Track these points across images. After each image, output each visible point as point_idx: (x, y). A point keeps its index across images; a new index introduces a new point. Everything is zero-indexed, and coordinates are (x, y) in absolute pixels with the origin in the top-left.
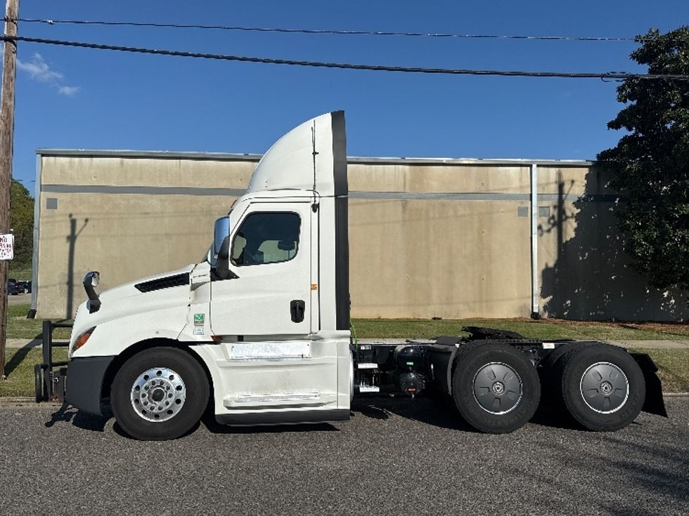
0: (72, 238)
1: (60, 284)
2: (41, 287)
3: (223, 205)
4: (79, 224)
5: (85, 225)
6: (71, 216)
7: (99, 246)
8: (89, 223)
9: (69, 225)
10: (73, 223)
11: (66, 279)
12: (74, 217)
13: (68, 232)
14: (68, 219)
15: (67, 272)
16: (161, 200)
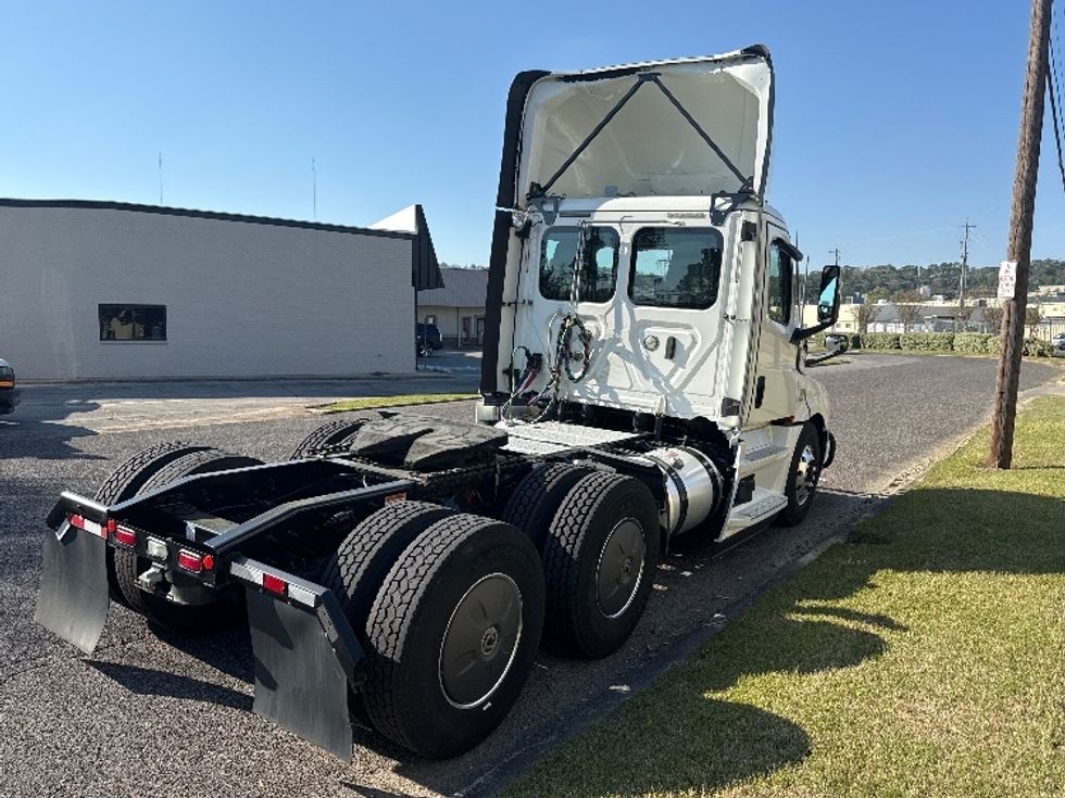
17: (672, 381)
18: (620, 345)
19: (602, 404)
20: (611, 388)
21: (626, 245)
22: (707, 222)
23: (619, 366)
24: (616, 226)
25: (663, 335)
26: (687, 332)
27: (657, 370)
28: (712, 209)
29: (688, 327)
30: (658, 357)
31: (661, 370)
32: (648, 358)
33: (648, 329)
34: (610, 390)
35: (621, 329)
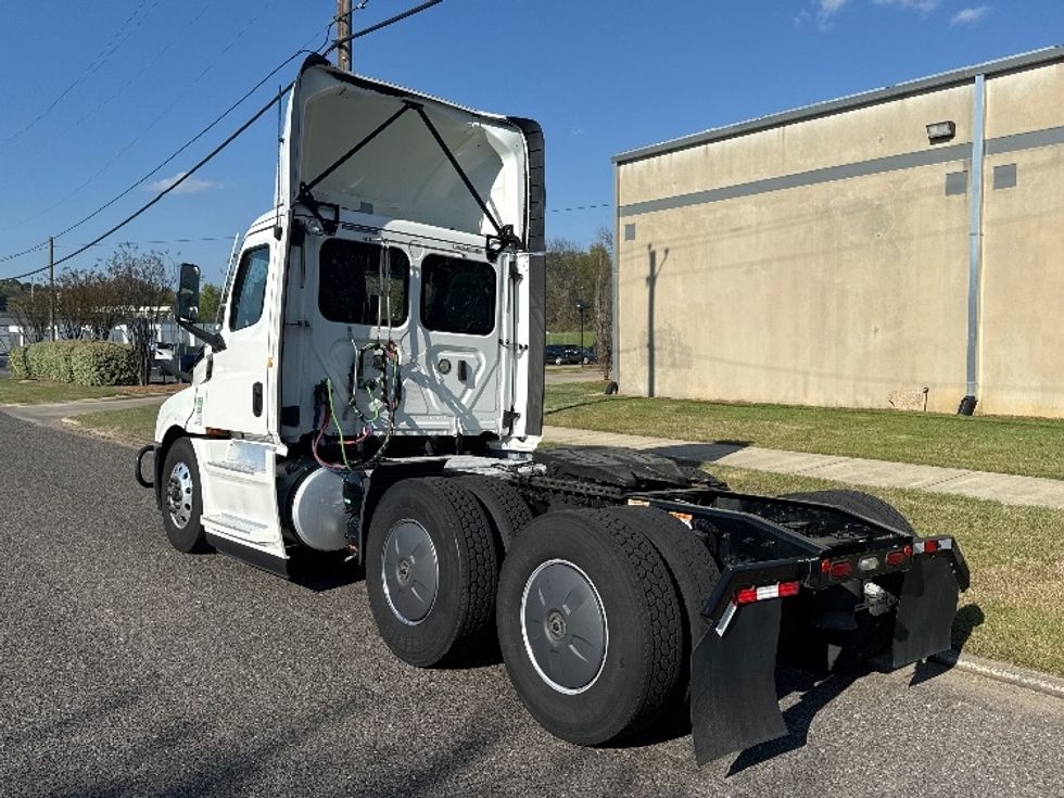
0: (651, 280)
1: (641, 347)
2: (623, 351)
3: (850, 194)
4: (659, 257)
5: (665, 258)
6: (650, 246)
7: (680, 290)
8: (669, 255)
9: (648, 260)
10: (653, 255)
11: (647, 339)
12: (653, 248)
13: (647, 272)
14: (646, 252)
15: (647, 330)
16: (755, 204)
17: (464, 402)
18: (414, 370)
19: (399, 434)
20: (409, 415)
21: (415, 269)
22: (483, 258)
23: (415, 392)
24: (405, 248)
25: (454, 357)
26: (472, 356)
27: (449, 391)
28: (488, 247)
29: (474, 350)
30: (451, 380)
31: (454, 393)
32: (442, 382)
33: (441, 354)
34: (407, 418)
35: (418, 353)
